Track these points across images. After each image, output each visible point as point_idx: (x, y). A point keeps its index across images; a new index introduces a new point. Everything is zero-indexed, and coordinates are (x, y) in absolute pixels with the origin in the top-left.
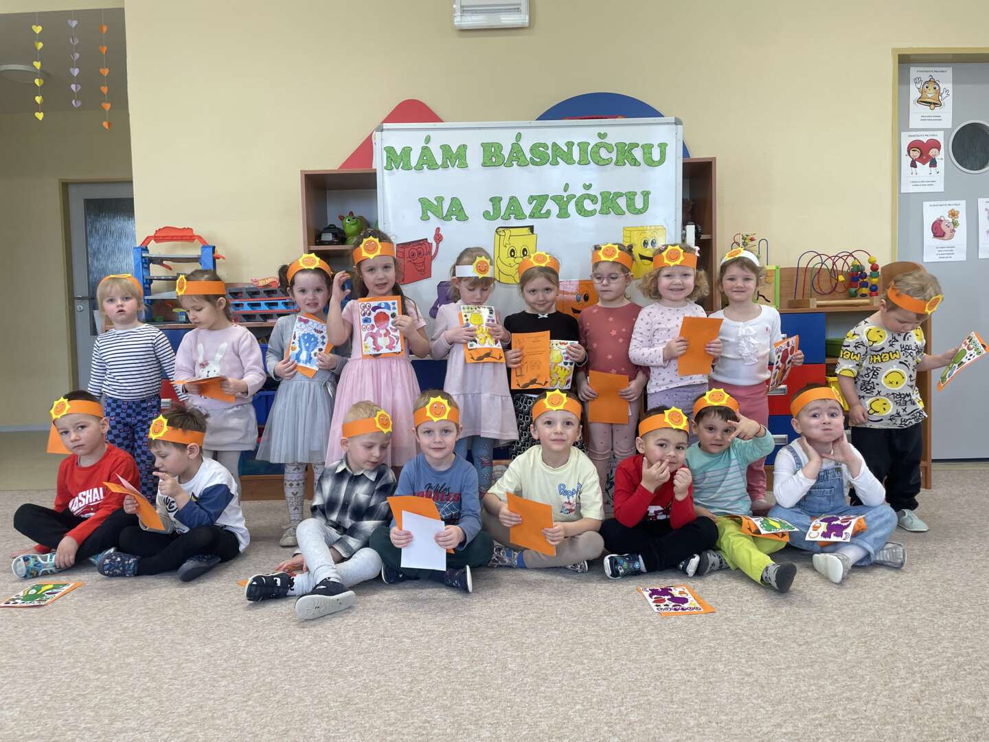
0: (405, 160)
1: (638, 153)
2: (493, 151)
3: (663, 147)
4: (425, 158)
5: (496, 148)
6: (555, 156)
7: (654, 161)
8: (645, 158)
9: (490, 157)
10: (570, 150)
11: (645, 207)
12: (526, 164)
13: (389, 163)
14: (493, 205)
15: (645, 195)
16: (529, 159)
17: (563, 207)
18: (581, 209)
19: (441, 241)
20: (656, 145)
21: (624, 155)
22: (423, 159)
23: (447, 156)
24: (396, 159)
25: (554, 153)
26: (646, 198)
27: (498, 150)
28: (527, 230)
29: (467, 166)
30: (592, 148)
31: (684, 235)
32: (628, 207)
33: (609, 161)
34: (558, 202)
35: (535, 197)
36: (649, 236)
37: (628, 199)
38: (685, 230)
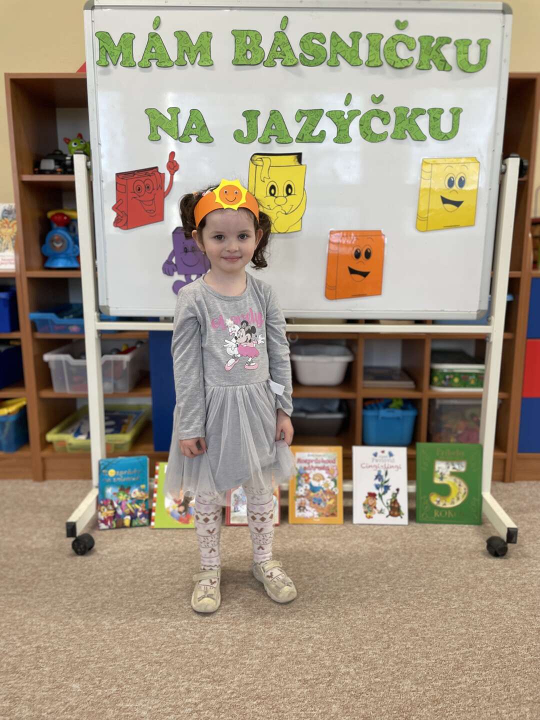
0: (126, 52)
1: (449, 53)
2: (248, 42)
3: (484, 44)
4: (153, 50)
5: (254, 39)
6: (335, 53)
7: (470, 65)
8: (459, 60)
9: (245, 52)
10: (355, 44)
11: (455, 130)
12: (294, 63)
13: (103, 56)
14: (247, 122)
15: (455, 114)
16: (298, 57)
17: (343, 128)
18: (366, 131)
19: (176, 171)
20: (474, 42)
21: (430, 55)
22: (151, 52)
23: (185, 49)
24: (112, 50)
25: (333, 49)
26: (456, 118)
27: (255, 41)
28: (293, 159)
29: (212, 65)
30: (386, 43)
31: (503, 173)
32: (431, 131)
33: (408, 62)
34: (336, 120)
35: (305, 112)
36: (456, 172)
37: (432, 119)
38: (505, 165)
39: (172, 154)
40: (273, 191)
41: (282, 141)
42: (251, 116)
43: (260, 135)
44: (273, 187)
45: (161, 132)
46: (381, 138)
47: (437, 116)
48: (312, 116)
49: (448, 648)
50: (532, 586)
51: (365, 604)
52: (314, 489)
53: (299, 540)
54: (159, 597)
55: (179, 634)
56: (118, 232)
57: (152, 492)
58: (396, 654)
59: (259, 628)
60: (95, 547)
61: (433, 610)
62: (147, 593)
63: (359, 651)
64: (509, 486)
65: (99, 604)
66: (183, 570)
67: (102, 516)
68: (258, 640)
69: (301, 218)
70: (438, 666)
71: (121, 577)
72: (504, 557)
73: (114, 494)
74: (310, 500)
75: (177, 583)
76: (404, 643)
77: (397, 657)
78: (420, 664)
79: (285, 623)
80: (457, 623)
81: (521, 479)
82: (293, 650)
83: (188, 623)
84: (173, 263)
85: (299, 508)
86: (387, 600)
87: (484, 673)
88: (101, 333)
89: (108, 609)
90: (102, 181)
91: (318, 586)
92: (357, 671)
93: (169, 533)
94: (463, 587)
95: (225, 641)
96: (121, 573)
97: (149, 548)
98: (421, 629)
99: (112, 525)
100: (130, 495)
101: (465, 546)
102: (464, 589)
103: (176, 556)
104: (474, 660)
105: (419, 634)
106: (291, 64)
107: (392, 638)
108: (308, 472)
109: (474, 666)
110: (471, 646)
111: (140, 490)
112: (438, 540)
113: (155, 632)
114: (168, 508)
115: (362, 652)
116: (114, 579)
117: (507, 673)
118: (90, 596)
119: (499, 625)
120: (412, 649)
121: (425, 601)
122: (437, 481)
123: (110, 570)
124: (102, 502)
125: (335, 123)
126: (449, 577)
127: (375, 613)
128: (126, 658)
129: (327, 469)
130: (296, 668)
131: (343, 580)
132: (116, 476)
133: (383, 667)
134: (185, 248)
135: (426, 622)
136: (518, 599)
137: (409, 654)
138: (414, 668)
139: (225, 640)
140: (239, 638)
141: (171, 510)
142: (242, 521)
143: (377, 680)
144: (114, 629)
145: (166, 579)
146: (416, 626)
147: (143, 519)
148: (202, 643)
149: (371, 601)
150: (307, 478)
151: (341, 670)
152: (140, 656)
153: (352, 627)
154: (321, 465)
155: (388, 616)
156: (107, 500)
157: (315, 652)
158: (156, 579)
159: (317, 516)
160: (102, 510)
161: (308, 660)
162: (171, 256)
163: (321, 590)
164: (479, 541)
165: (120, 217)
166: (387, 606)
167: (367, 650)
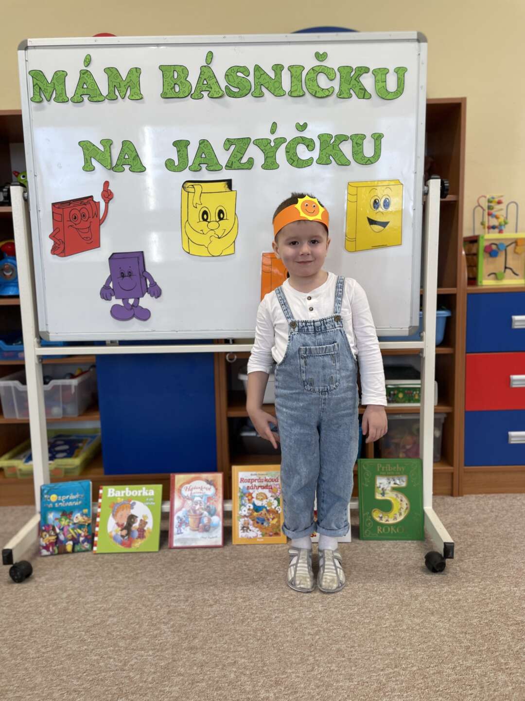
0: (59, 88)
1: (367, 81)
2: (175, 76)
3: (401, 73)
4: (85, 86)
5: (181, 73)
6: (259, 85)
7: (389, 93)
8: (377, 88)
9: (173, 85)
10: (277, 77)
11: (377, 155)
12: (220, 95)
13: (36, 93)
14: (178, 152)
15: (376, 139)
16: (223, 89)
17: (270, 155)
18: (292, 157)
19: (111, 199)
20: (392, 71)
21: (350, 84)
22: (83, 88)
23: (115, 84)
24: (46, 88)
25: (257, 81)
26: (378, 143)
27: (182, 75)
28: (224, 186)
29: (142, 98)
30: (307, 74)
31: (426, 194)
32: (354, 155)
33: (329, 92)
34: (263, 148)
35: (233, 141)
36: (381, 194)
37: (355, 145)
38: (428, 186)
39: (107, 184)
40: (205, 217)
41: (212, 168)
42: (181, 145)
43: (190, 164)
44: (205, 213)
45: (95, 163)
46: (308, 163)
47: (359, 141)
48: (238, 145)
49: (372, 669)
50: (466, 602)
51: (296, 625)
52: (257, 509)
53: (239, 561)
54: (89, 624)
55: (103, 662)
56: (56, 259)
57: (95, 516)
58: (320, 676)
59: (184, 654)
60: (33, 574)
61: (363, 630)
62: (77, 620)
63: (283, 674)
64: (457, 500)
65: (27, 632)
66: (118, 596)
67: (43, 543)
68: (182, 665)
69: (234, 242)
70: (360, 688)
71: (55, 605)
72: (443, 573)
73: (56, 519)
74: (253, 520)
75: (109, 610)
76: (329, 665)
77: (319, 680)
78: (341, 686)
79: (212, 648)
80: (386, 643)
81: (471, 493)
82: (216, 675)
83: (113, 650)
84: (110, 288)
85: (243, 528)
86: (319, 621)
87: (405, 695)
88: (42, 359)
89: (35, 637)
90: (39, 211)
91: (251, 608)
92: (277, 695)
93: (111, 557)
94: (397, 605)
95: (148, 668)
96: (55, 600)
97: (88, 573)
98: (349, 649)
99: (54, 551)
100: (73, 520)
101: (406, 562)
102: (397, 607)
103: (113, 581)
104: (397, 680)
105: (346, 655)
106: (217, 96)
107: (317, 660)
108: (251, 491)
109: (396, 687)
110: (396, 667)
111: (82, 515)
112: (379, 557)
113: (79, 660)
114: (111, 532)
115: (285, 676)
116: (47, 607)
117: (428, 694)
118: (20, 623)
119: (428, 644)
120: (336, 671)
121: (356, 621)
122: (379, 497)
123: (44, 597)
124: (43, 527)
125: (262, 151)
126: (385, 594)
127: (305, 635)
128: (46, 687)
129: (270, 488)
130: (215, 694)
131: (278, 601)
132: (58, 502)
134: (122, 273)
135: (355, 642)
136: (451, 616)
137: (333, 676)
138: (335, 691)
139: (149, 666)
140: (162, 664)
141: (114, 534)
142: (185, 543)
144: (39, 657)
145: (99, 606)
146: (343, 647)
147: (86, 543)
148: (124, 670)
149: (302, 622)
150: (250, 497)
151: (260, 696)
152: (59, 685)
153: (279, 650)
154: (264, 484)
155: (317, 637)
156: (49, 526)
157: (237, 677)
158: (89, 605)
159: (261, 536)
160: (44, 536)
161: (228, 686)
162: (108, 282)
163: (254, 612)
164: (419, 556)
165: (57, 245)
166: (318, 627)
167: (290, 673)
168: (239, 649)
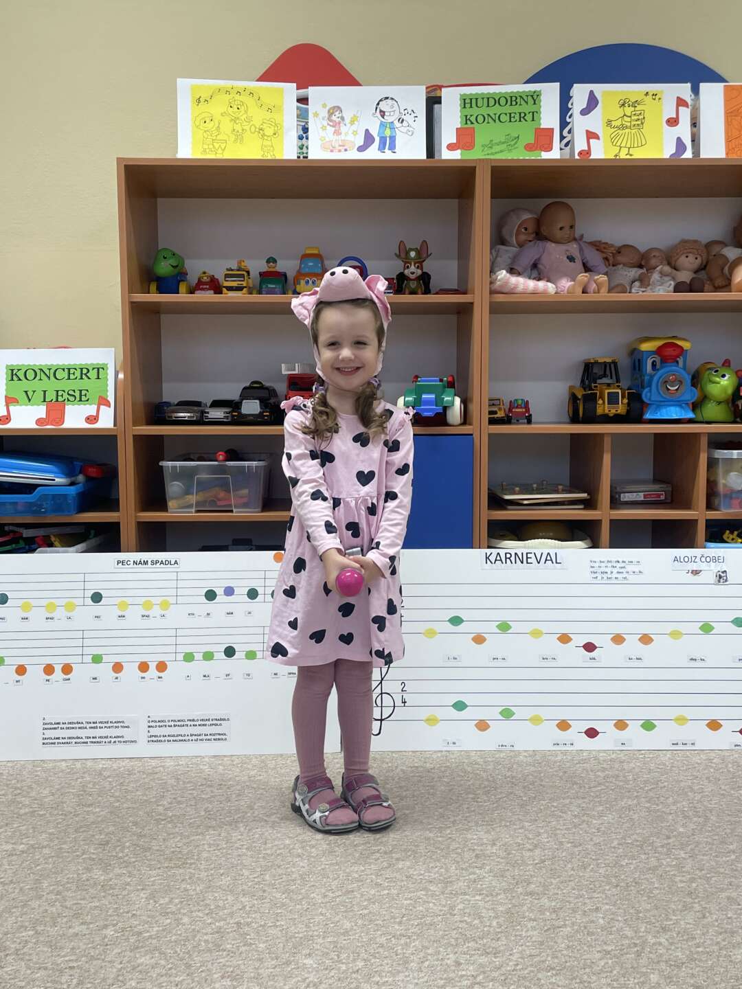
51: (659, 872)
58: (717, 924)
65: (296, 876)
68: (528, 911)
76: (724, 913)
77: (717, 926)
79: (557, 894)
86: (688, 868)
91: (588, 854)
92: (670, 941)
95: (484, 913)
107: (706, 908)
115: (671, 922)
127: (673, 881)
128: (361, 932)
130: (589, 939)
131: (620, 847)
133: (703, 937)
139: (484, 911)
140: (501, 909)
143: (700, 949)
144: (330, 902)
148: (454, 915)
151: (649, 941)
153: (649, 897)
155: (694, 885)
157: (609, 923)
161: (602, 931)
166: (689, 874)
167: (677, 920)
168: (596, 895)
